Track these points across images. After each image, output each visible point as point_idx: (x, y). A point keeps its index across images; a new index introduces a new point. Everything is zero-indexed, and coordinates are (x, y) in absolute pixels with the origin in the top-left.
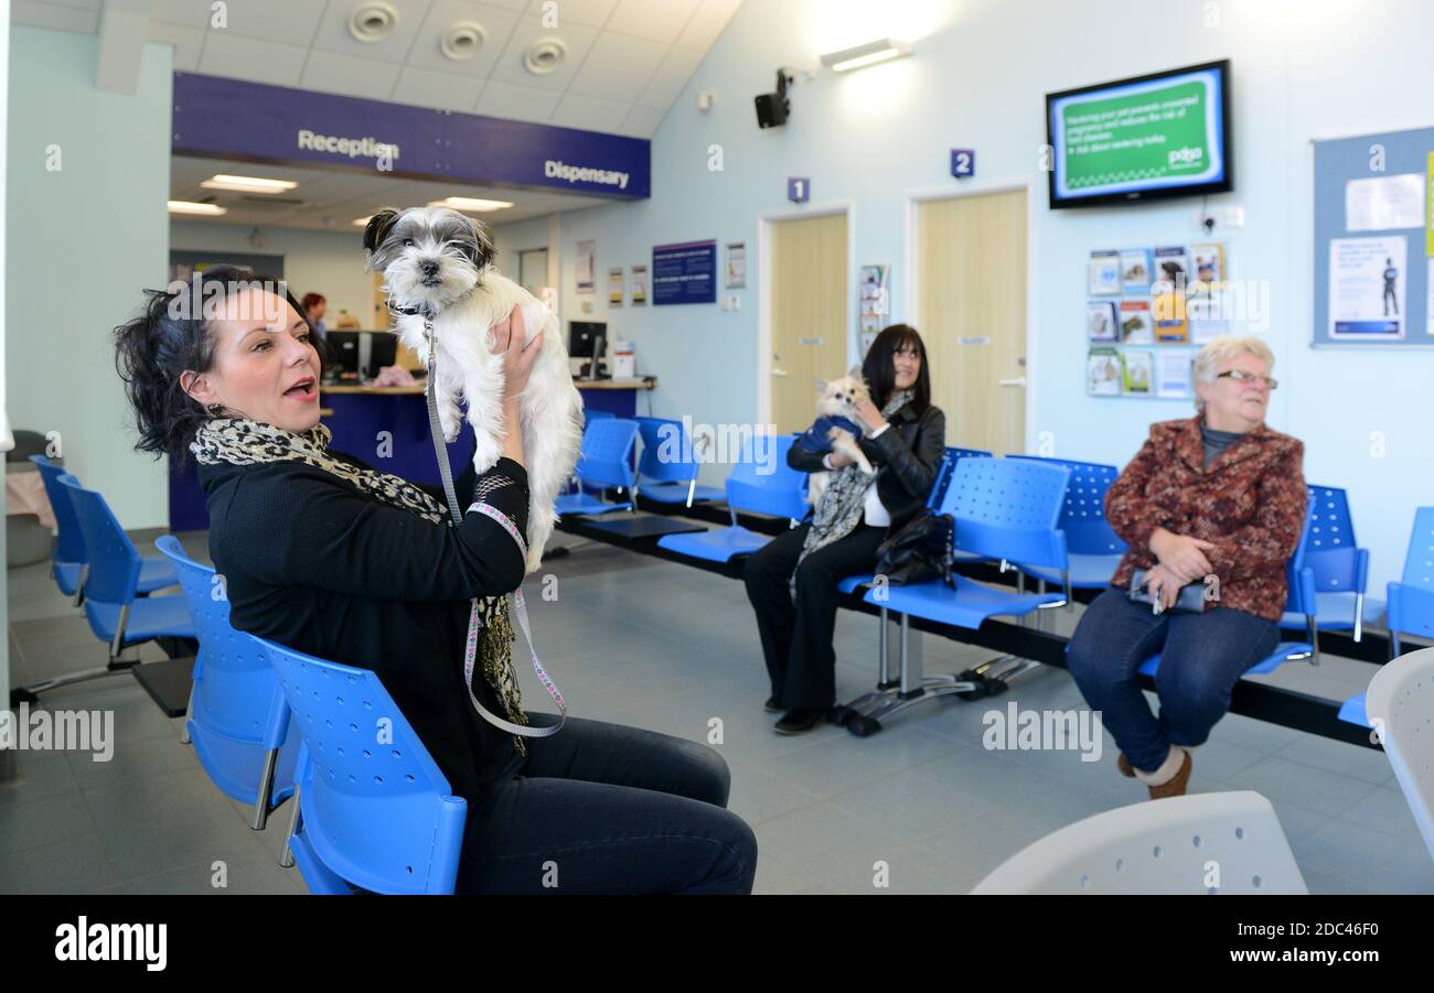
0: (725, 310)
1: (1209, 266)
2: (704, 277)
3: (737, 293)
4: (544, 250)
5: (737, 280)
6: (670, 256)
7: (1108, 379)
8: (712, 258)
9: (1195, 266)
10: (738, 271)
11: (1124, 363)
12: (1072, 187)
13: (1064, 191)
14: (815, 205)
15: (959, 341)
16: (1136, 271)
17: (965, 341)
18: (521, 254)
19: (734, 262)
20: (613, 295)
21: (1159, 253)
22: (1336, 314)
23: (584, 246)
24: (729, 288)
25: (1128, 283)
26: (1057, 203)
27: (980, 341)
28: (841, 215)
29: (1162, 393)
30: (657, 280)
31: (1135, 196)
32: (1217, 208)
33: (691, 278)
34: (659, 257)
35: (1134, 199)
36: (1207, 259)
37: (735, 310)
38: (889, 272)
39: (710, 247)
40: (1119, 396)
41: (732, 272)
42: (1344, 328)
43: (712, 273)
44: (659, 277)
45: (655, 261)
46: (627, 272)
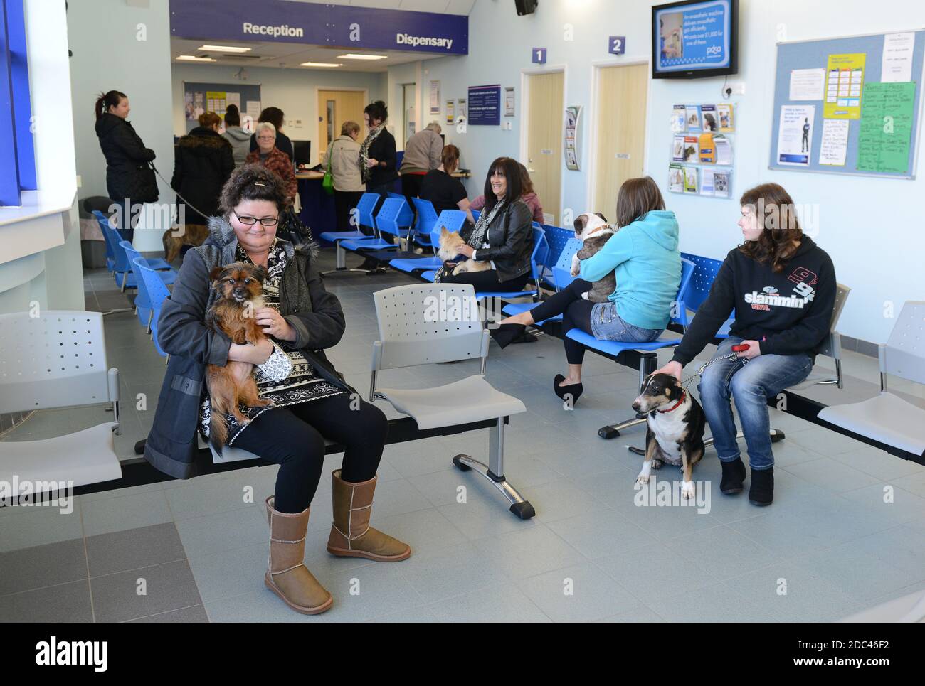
0: (504, 130)
1: (726, 118)
2: (494, 108)
3: (510, 120)
4: (414, 84)
5: (510, 111)
6: (477, 94)
7: (677, 183)
8: (498, 97)
9: (720, 117)
10: (511, 105)
11: (685, 173)
12: (663, 66)
13: (660, 68)
14: (550, 65)
15: (616, 157)
16: (693, 118)
17: (619, 156)
18: (404, 86)
19: (508, 99)
20: (449, 117)
21: (703, 108)
22: (781, 151)
23: (435, 83)
24: (506, 116)
25: (690, 126)
26: (657, 75)
27: (626, 156)
28: (561, 72)
29: (702, 193)
30: (470, 109)
31: (691, 73)
32: (732, 82)
33: (487, 108)
34: (471, 94)
35: (690, 75)
36: (725, 114)
37: (509, 130)
38: (582, 112)
39: (497, 89)
40: (683, 193)
41: (507, 106)
42: (784, 158)
43: (498, 105)
44: (472, 107)
45: (470, 96)
46: (456, 102)
